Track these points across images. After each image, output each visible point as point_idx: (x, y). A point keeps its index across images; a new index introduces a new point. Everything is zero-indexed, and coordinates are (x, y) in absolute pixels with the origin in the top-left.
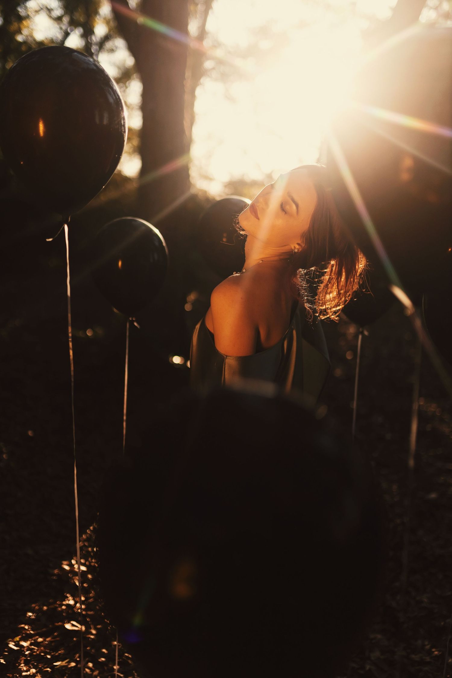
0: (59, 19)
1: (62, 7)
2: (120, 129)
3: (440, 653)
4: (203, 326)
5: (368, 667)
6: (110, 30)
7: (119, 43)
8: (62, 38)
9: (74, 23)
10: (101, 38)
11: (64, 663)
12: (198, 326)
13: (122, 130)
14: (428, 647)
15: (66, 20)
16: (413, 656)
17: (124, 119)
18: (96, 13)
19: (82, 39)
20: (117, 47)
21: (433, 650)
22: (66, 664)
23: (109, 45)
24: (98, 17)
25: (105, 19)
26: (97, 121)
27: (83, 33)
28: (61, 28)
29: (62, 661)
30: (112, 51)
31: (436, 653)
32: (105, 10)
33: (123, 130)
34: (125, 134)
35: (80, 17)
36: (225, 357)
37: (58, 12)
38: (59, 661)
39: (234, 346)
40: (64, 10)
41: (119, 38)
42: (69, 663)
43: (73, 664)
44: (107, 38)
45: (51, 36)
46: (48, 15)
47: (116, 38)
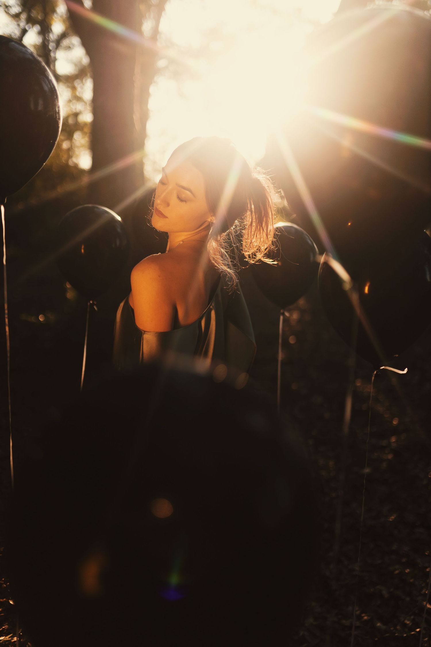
0: (16, 16)
1: (20, 4)
2: (55, 116)
3: (369, 618)
4: (127, 304)
5: (301, 633)
6: (67, 29)
7: (75, 40)
8: (20, 34)
9: (31, 21)
10: (58, 36)
11: (7, 638)
12: (122, 304)
13: (56, 117)
14: (358, 613)
15: (23, 16)
16: (344, 621)
17: (59, 107)
18: (54, 11)
19: (40, 36)
20: (73, 45)
21: (363, 615)
22: (10, 639)
23: (65, 42)
24: (55, 15)
25: (61, 17)
26: (32, 107)
27: (40, 30)
28: (19, 25)
29: (6, 636)
30: (69, 48)
31: (366, 618)
32: (62, 9)
33: (58, 117)
34: (60, 122)
35: (37, 14)
36: (143, 332)
37: (16, 9)
38: (3, 636)
39: (152, 322)
40: (21, 7)
41: (75, 36)
42: (12, 637)
43: (15, 639)
44: (63, 36)
45: (10, 33)
46: (6, 12)
47: (72, 36)
